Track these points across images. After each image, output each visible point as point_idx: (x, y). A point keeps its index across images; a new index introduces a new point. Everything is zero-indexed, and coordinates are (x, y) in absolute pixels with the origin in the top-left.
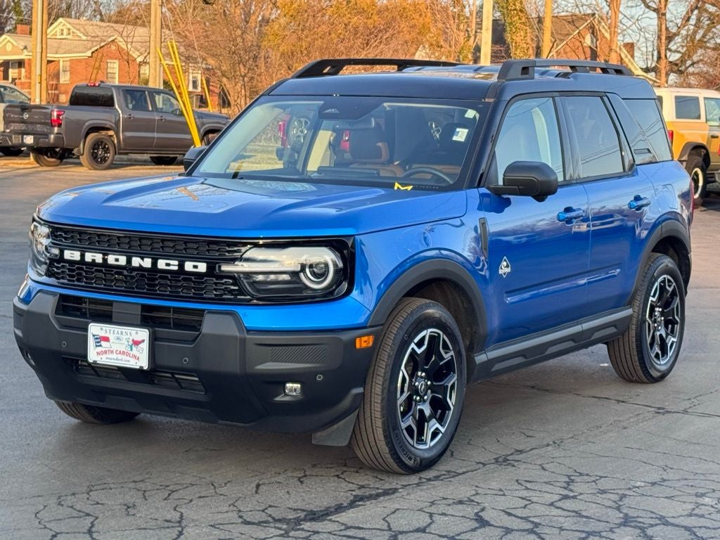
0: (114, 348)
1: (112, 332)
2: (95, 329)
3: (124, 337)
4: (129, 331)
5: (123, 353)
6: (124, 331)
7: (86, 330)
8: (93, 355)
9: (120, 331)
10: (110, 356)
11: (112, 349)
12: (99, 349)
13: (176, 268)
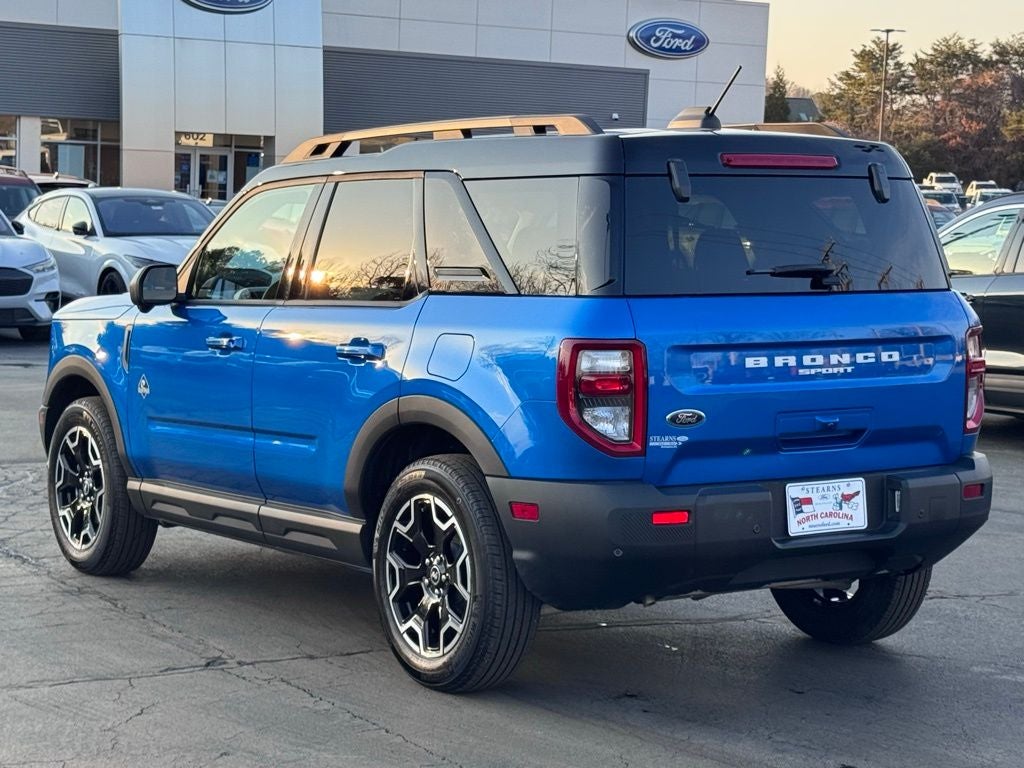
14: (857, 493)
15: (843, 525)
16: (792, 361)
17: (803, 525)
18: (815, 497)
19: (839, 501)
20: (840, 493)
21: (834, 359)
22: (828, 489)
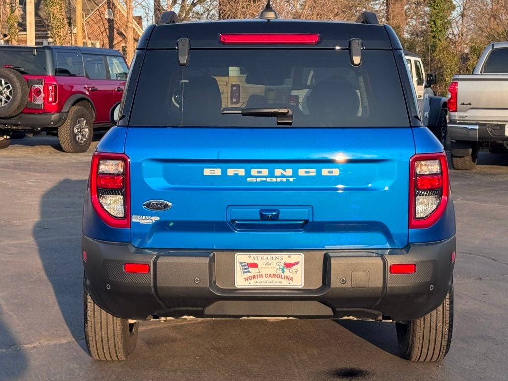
14: (297, 263)
15: (285, 284)
16: (241, 172)
17: (249, 281)
18: (260, 263)
19: (281, 267)
20: (283, 262)
21: (278, 172)
22: (272, 259)
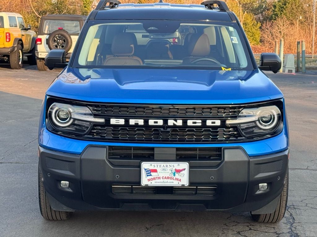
0: (161, 175)
1: (159, 166)
2: (146, 165)
3: (169, 168)
4: (172, 165)
5: (168, 178)
6: (168, 165)
7: (139, 167)
8: (145, 181)
9: (165, 165)
10: (158, 181)
11: (159, 176)
12: (149, 177)
13: (200, 124)
